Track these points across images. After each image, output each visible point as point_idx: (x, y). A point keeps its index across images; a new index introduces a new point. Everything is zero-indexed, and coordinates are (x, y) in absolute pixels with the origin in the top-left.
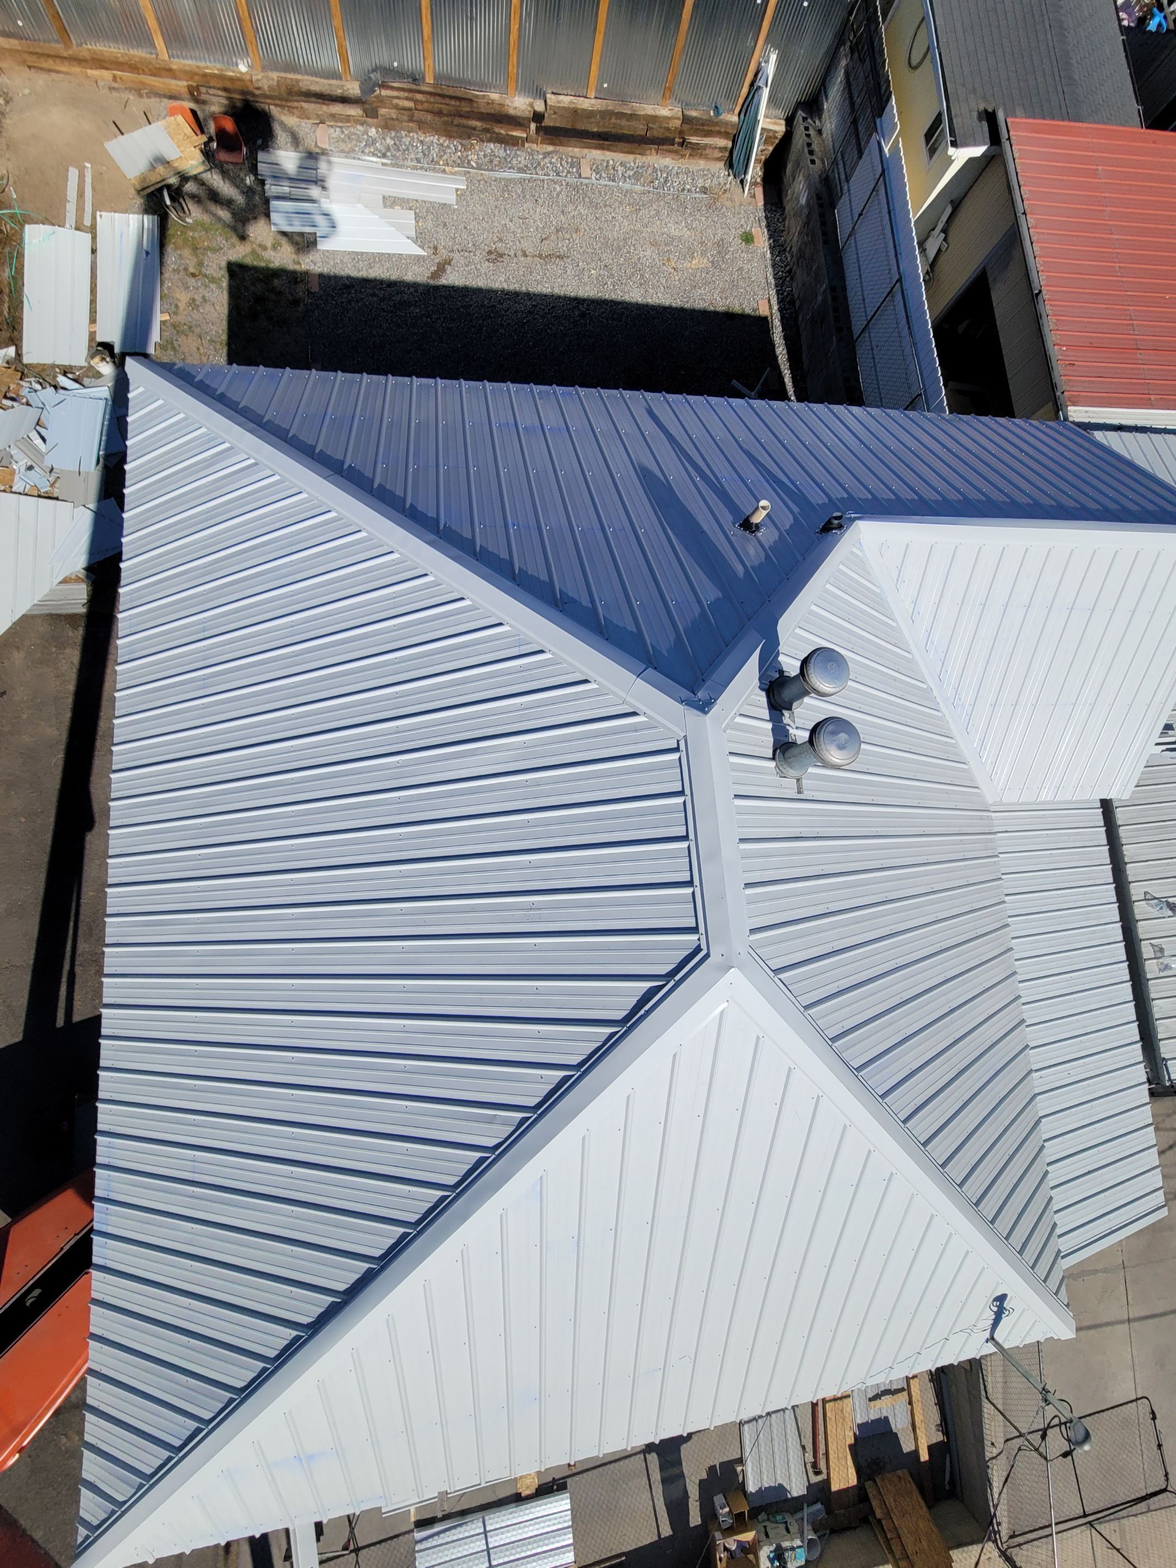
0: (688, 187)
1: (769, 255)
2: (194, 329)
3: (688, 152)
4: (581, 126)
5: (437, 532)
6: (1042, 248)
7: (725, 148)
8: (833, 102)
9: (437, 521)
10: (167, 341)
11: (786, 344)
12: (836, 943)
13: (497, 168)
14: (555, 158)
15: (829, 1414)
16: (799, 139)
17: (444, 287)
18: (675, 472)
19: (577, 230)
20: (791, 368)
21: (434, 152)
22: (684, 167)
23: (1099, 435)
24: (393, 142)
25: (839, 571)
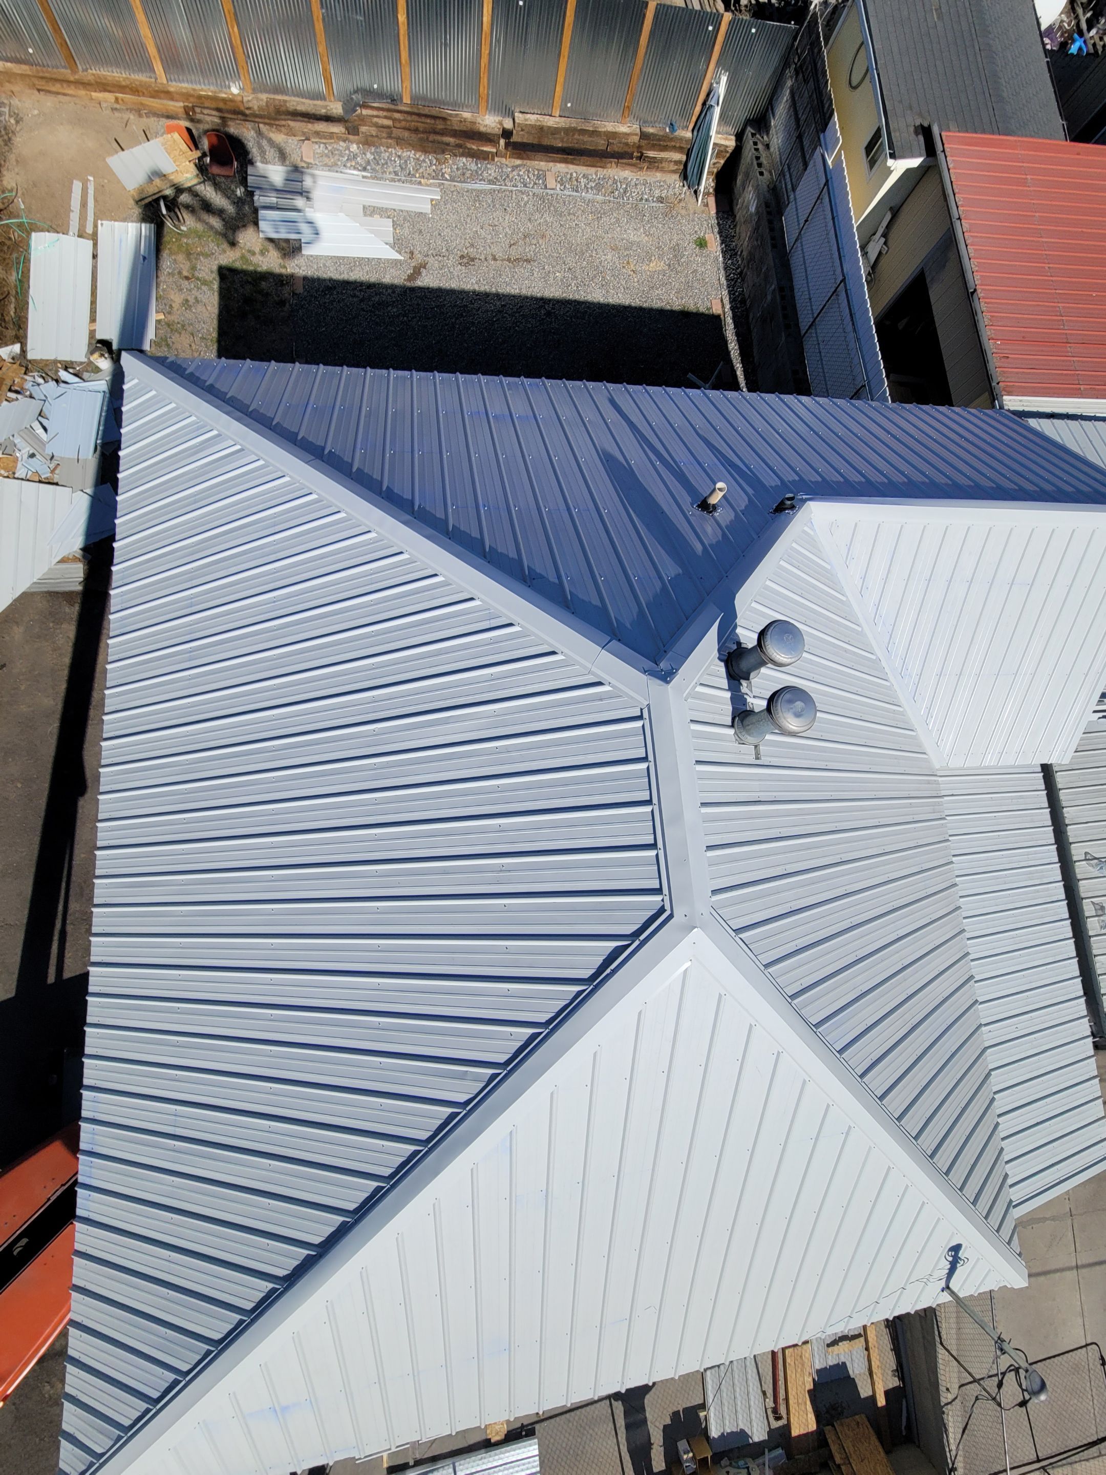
0: (646, 197)
1: (721, 259)
2: (187, 327)
3: (645, 165)
4: (546, 142)
5: (412, 512)
6: (975, 250)
7: (680, 162)
8: (779, 120)
9: (412, 502)
10: (162, 338)
11: (738, 340)
12: (794, 903)
13: (469, 180)
14: (523, 170)
15: (788, 1360)
16: (748, 153)
17: (420, 288)
18: (635, 456)
19: (543, 236)
20: (742, 362)
21: (411, 166)
22: (641, 178)
23: (1033, 422)
24: (372, 157)
25: (793, 549)
